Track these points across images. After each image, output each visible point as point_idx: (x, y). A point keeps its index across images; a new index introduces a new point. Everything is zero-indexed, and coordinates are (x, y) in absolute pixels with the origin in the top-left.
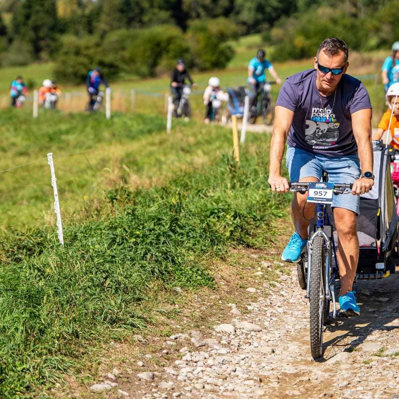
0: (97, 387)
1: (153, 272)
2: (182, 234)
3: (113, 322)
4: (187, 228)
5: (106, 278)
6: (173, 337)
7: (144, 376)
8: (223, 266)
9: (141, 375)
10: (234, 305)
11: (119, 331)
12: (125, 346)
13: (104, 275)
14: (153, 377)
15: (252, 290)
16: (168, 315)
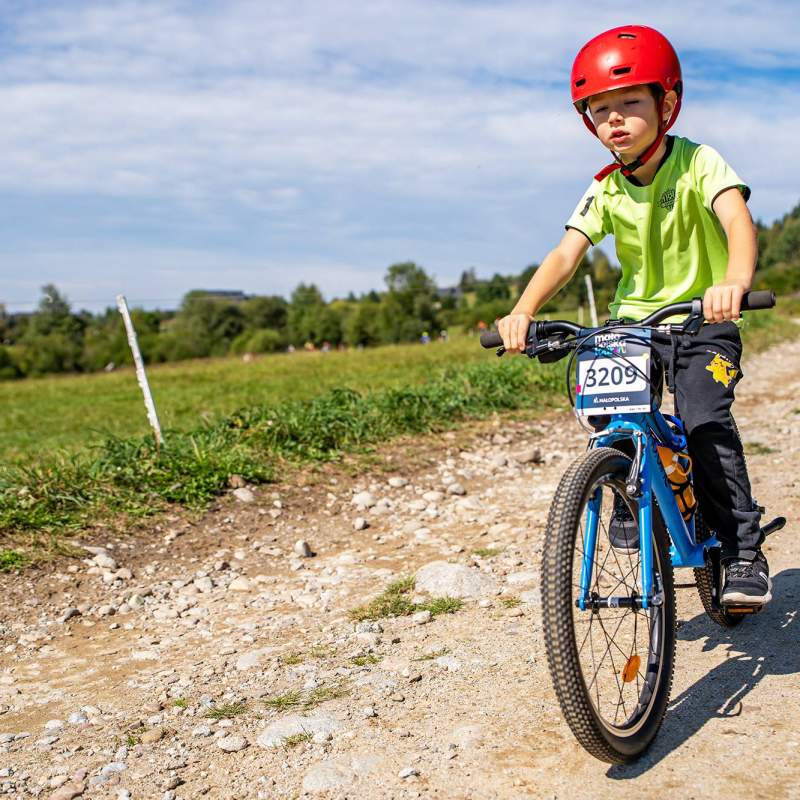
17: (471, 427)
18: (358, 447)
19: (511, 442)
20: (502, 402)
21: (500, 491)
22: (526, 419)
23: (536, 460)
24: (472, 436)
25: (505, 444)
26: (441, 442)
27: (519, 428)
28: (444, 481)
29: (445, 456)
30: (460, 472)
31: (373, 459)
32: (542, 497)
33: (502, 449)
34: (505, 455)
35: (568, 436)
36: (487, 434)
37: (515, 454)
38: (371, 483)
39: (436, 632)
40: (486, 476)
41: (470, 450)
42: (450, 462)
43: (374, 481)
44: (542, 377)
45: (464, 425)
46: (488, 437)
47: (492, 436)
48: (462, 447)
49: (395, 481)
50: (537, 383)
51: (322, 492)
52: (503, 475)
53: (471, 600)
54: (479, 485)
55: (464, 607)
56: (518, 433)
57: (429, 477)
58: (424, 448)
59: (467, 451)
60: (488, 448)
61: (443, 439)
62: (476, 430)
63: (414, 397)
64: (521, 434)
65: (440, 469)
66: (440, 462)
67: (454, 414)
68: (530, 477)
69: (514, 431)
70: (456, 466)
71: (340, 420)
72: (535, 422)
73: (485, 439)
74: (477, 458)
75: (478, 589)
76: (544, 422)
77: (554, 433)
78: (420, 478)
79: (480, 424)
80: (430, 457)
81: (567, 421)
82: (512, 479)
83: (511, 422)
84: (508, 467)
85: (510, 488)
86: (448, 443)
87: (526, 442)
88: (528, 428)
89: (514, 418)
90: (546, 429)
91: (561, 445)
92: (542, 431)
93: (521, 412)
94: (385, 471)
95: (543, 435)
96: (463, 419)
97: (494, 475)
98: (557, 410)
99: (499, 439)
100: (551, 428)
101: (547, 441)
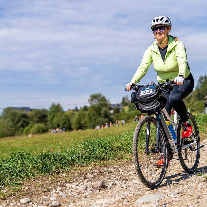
17: (77, 170)
18: (13, 182)
19: (94, 177)
20: (97, 157)
21: (77, 203)
22: (106, 165)
23: (103, 186)
24: (76, 175)
25: (92, 178)
26: (58, 178)
27: (101, 169)
28: (52, 199)
29: (57, 186)
30: (61, 194)
31: (16, 189)
33: (88, 181)
35: (125, 173)
36: (83, 173)
37: (93, 183)
40: (74, 195)
41: (72, 182)
42: (59, 189)
43: (13, 201)
44: (122, 144)
45: (75, 168)
47: (86, 174)
48: (68, 181)
49: (23, 201)
50: (118, 147)
52: (82, 195)
54: (68, 201)
56: (100, 172)
57: (44, 197)
58: (48, 182)
59: (70, 183)
60: (81, 181)
61: (59, 177)
62: (79, 172)
63: (51, 156)
65: (51, 192)
66: (53, 189)
67: (71, 164)
68: (96, 195)
69: (98, 171)
70: (61, 191)
71: (7, 169)
72: (110, 166)
73: (82, 176)
74: (73, 186)
76: (115, 166)
77: (119, 172)
78: (39, 198)
79: (82, 168)
80: (49, 186)
81: (128, 165)
82: (86, 197)
83: (99, 167)
84: (87, 190)
85: (83, 202)
86: (61, 179)
87: (102, 177)
88: (106, 169)
89: (100, 165)
90: (115, 170)
91: (120, 178)
92: (113, 171)
93: (105, 161)
94: (21, 195)
95: (113, 173)
96: (74, 166)
97: (78, 195)
98: (124, 160)
99: (89, 176)
100: (118, 169)
101: (113, 176)
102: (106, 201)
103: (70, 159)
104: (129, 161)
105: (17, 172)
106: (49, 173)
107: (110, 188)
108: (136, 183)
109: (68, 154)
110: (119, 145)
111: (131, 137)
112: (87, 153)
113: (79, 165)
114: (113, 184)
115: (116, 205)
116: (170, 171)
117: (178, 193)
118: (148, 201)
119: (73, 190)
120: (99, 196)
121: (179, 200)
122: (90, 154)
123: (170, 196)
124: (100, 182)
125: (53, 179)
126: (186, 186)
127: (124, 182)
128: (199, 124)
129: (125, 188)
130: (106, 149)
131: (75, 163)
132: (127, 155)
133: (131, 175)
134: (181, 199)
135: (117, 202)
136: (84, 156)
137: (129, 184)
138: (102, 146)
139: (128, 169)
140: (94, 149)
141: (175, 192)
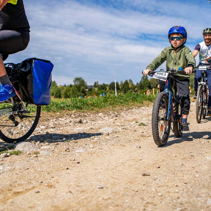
0: (115, 109)
1: (131, 99)
2: (138, 97)
3: (121, 103)
4: (140, 96)
5: (122, 98)
6: (132, 107)
7: (125, 109)
8: (145, 102)
9: (124, 109)
10: (146, 106)
11: (122, 104)
12: (123, 106)
13: (121, 97)
14: (127, 110)
15: (150, 106)
16: (132, 105)
17: (66, 112)
19: (76, 117)
20: (78, 107)
21: (65, 128)
22: (83, 112)
24: (65, 114)
25: (74, 117)
27: (80, 114)
28: (50, 124)
29: (54, 118)
30: (56, 122)
32: (76, 131)
33: (72, 118)
34: (72, 120)
35: (94, 117)
36: (69, 114)
37: (75, 120)
38: (27, 122)
39: (6, 160)
40: (63, 124)
41: (62, 117)
42: (54, 120)
43: (28, 122)
45: (65, 111)
46: (70, 115)
48: (60, 117)
50: (91, 104)
51: (10, 123)
52: (68, 124)
53: (25, 152)
54: (60, 126)
55: (22, 154)
56: (79, 115)
57: (46, 123)
58: (48, 115)
60: (68, 118)
61: (55, 114)
62: (67, 113)
64: (80, 115)
65: (50, 121)
67: (62, 108)
68: (76, 126)
69: (78, 114)
70: (56, 121)
72: (86, 113)
73: (68, 115)
74: (63, 120)
75: (30, 149)
76: (88, 113)
77: (90, 116)
78: (43, 123)
79: (69, 111)
80: (49, 118)
81: (96, 114)
82: (70, 126)
83: (79, 112)
84: (71, 123)
85: (68, 128)
86: (56, 115)
87: (80, 118)
88: (83, 114)
89: (80, 111)
90: (88, 115)
91: (90, 119)
92: (87, 115)
93: (83, 110)
94: (32, 119)
95: (87, 116)
96: (64, 110)
97: (66, 124)
98: (94, 111)
99: (73, 116)
100: (90, 115)
101: (87, 118)
102: (82, 128)
103: (62, 105)
104: (97, 112)
105: (31, 107)
106: (49, 111)
107: (85, 123)
108: (100, 123)
109: (61, 103)
110: (92, 103)
111: (99, 99)
112: (72, 104)
113: (67, 110)
114: (86, 122)
115: (87, 131)
116: (120, 119)
117: (124, 129)
118: (106, 130)
119: (63, 121)
120: (77, 126)
121: (124, 131)
122: (74, 105)
123: (119, 129)
124: (79, 119)
125: (51, 115)
126: (128, 126)
127: (93, 121)
128: (140, 99)
129: (93, 124)
130: (84, 104)
131: (65, 108)
132: (96, 109)
133: (97, 119)
134: (125, 131)
135: (88, 130)
136: (70, 105)
137: (96, 123)
138: (81, 102)
139: (96, 116)
140: (76, 103)
141: (122, 128)
